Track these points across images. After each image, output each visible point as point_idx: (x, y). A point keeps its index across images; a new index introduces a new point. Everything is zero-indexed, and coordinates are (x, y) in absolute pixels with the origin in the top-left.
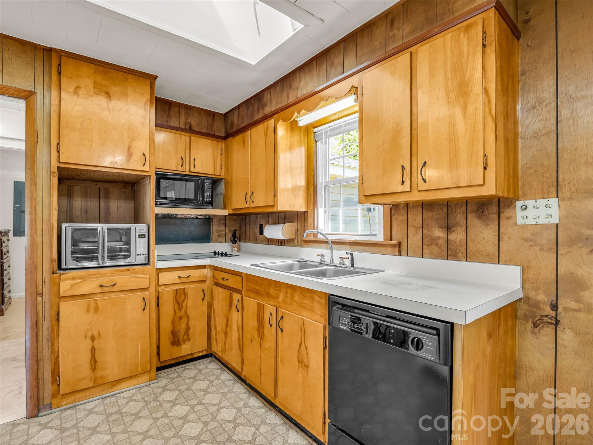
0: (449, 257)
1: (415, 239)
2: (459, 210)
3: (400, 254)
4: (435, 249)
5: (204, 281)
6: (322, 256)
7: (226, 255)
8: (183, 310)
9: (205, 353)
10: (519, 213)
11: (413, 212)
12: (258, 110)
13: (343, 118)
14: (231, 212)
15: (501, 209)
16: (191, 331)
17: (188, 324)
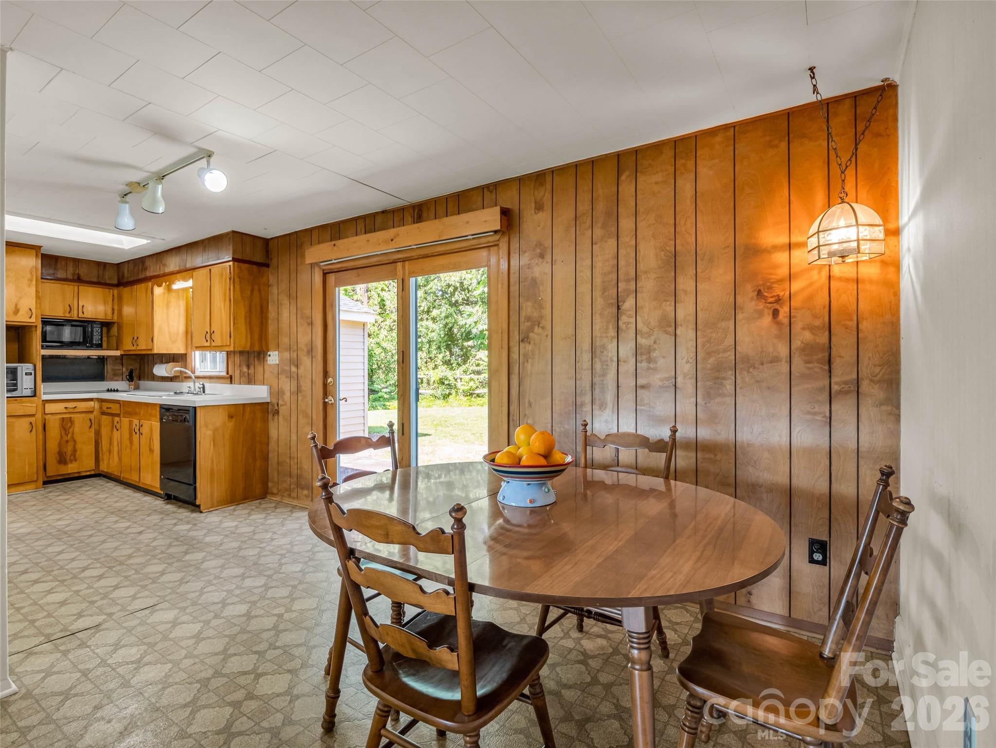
1: (238, 373)
2: (251, 356)
3: (231, 383)
4: (244, 379)
5: (92, 412)
6: (189, 387)
7: (117, 391)
8: (69, 436)
9: (93, 473)
11: (236, 356)
12: (142, 271)
14: (123, 353)
15: (264, 356)
16: (78, 453)
17: (74, 447)
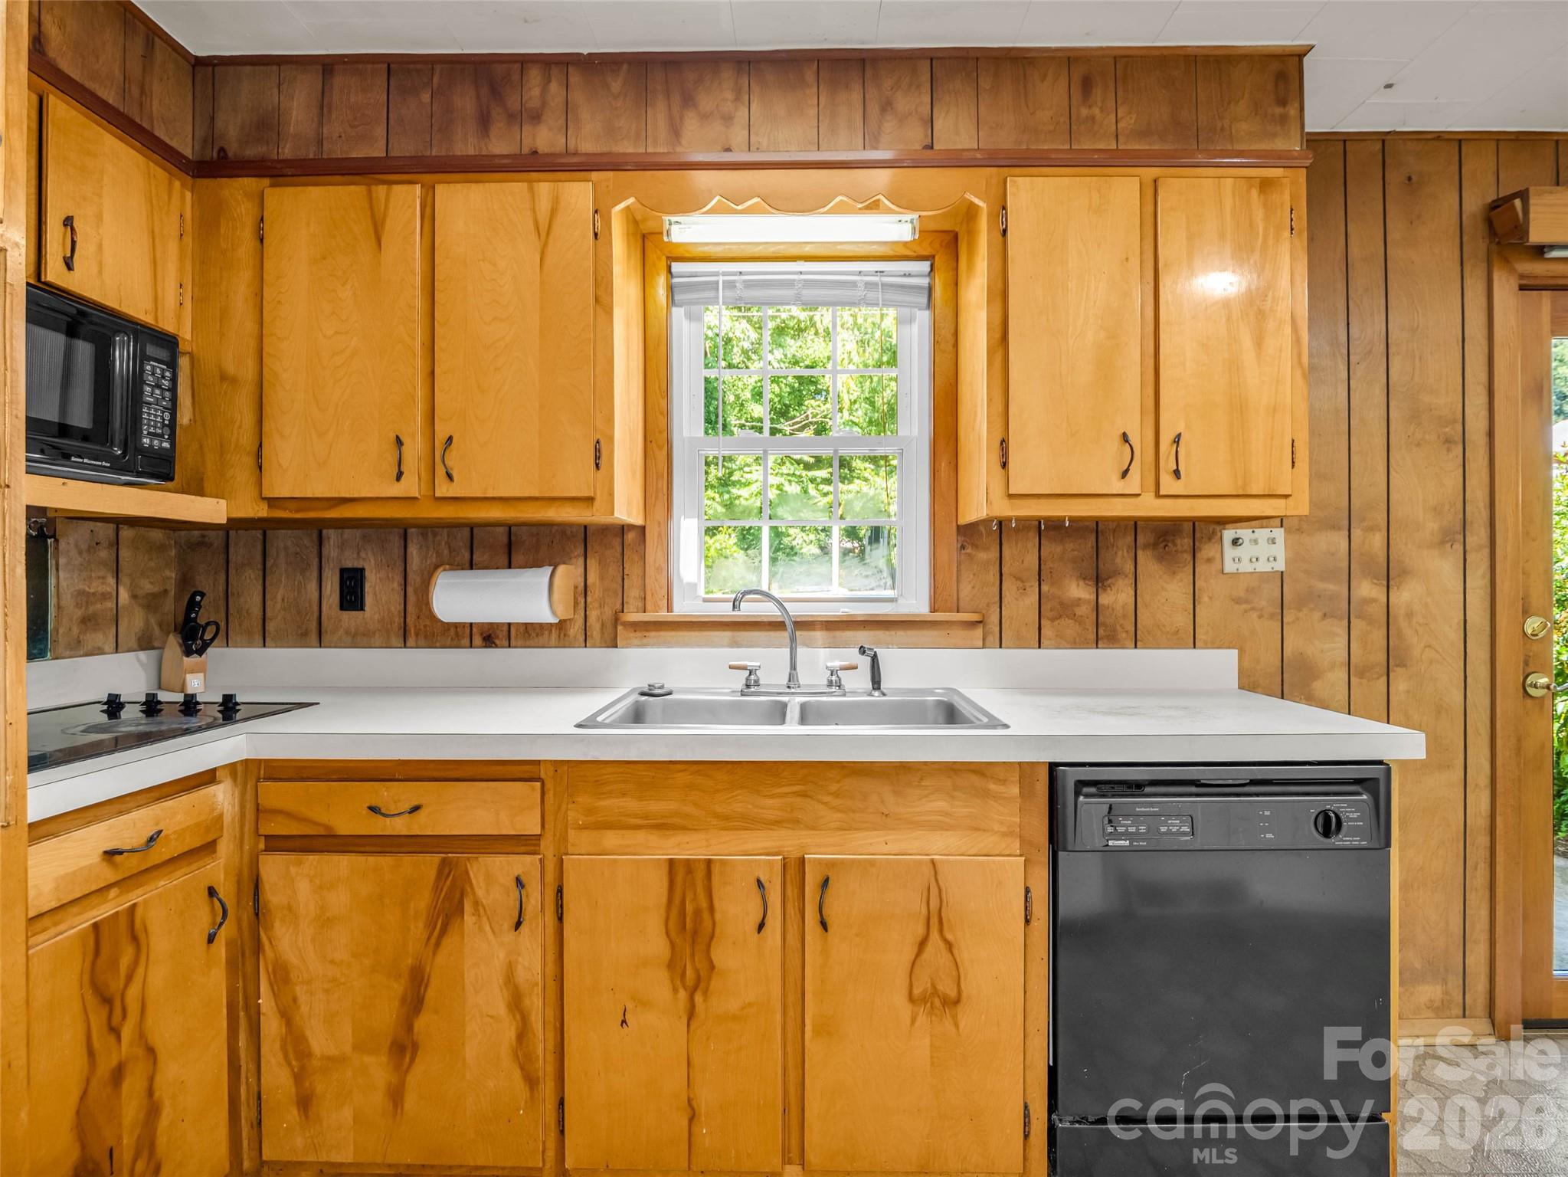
0: (1099, 642)
1: (1021, 606)
2: (1120, 543)
3: (983, 643)
4: (1069, 627)
5: (210, 848)
10: (1229, 552)
11: (1017, 543)
13: (798, 263)
15: (1197, 543)
16: (165, 1124)
17: (150, 1093)
